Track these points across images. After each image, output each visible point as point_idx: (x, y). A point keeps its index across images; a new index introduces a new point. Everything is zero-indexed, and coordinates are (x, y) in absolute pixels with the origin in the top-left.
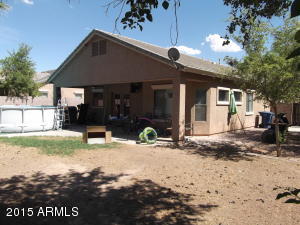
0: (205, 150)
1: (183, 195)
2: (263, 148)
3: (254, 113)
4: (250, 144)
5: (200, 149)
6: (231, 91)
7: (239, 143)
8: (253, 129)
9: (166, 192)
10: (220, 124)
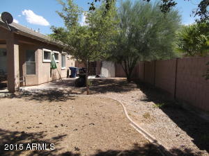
0: (39, 96)
1: (36, 134)
2: (78, 90)
3: (66, 68)
4: (68, 89)
5: (34, 96)
6: (52, 52)
7: (61, 89)
8: (66, 79)
9: (20, 135)
10: (46, 76)
